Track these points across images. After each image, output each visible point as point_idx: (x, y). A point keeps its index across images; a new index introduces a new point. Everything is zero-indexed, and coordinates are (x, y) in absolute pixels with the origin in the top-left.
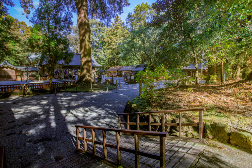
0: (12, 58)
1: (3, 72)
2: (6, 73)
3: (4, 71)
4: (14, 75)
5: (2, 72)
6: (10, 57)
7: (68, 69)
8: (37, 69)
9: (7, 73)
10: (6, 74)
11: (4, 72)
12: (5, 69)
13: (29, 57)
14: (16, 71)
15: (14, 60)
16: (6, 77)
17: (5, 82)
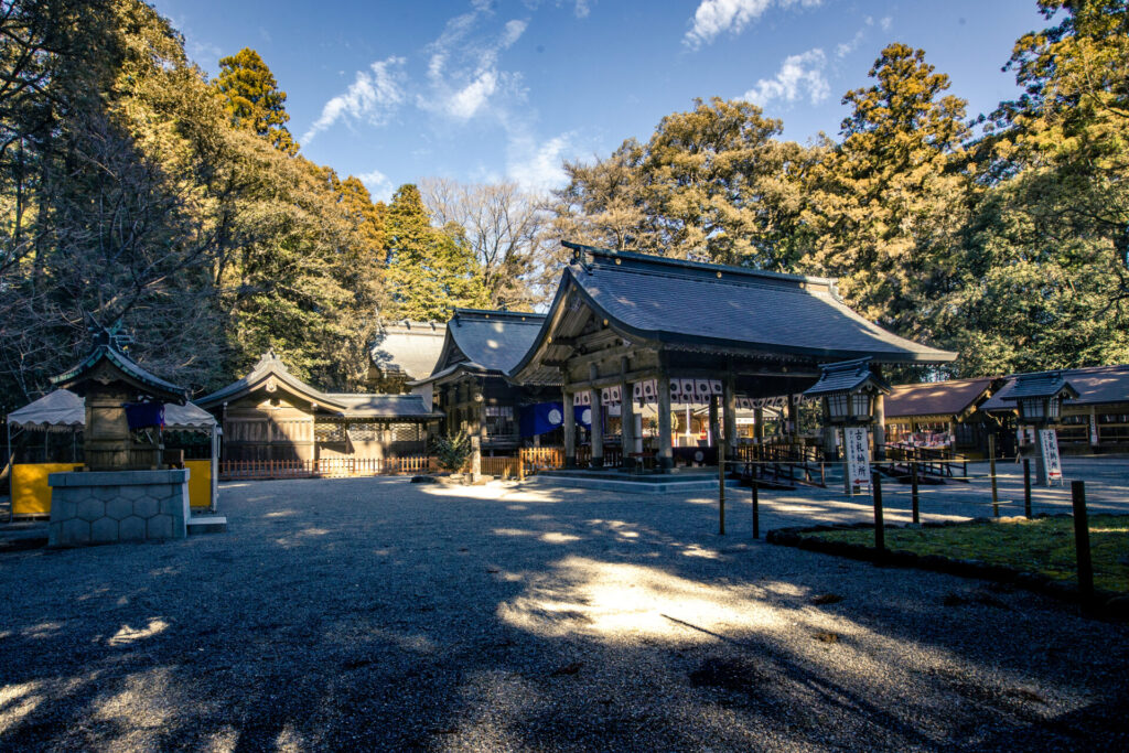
0: (300, 351)
1: (256, 423)
2: (270, 428)
3: (264, 414)
4: (308, 444)
5: (250, 423)
6: (291, 348)
7: (699, 383)
8: (421, 408)
9: (275, 427)
10: (270, 436)
11: (260, 427)
12: (266, 405)
13: (374, 351)
14: (317, 422)
15: (308, 362)
16: (269, 453)
17: (259, 483)
